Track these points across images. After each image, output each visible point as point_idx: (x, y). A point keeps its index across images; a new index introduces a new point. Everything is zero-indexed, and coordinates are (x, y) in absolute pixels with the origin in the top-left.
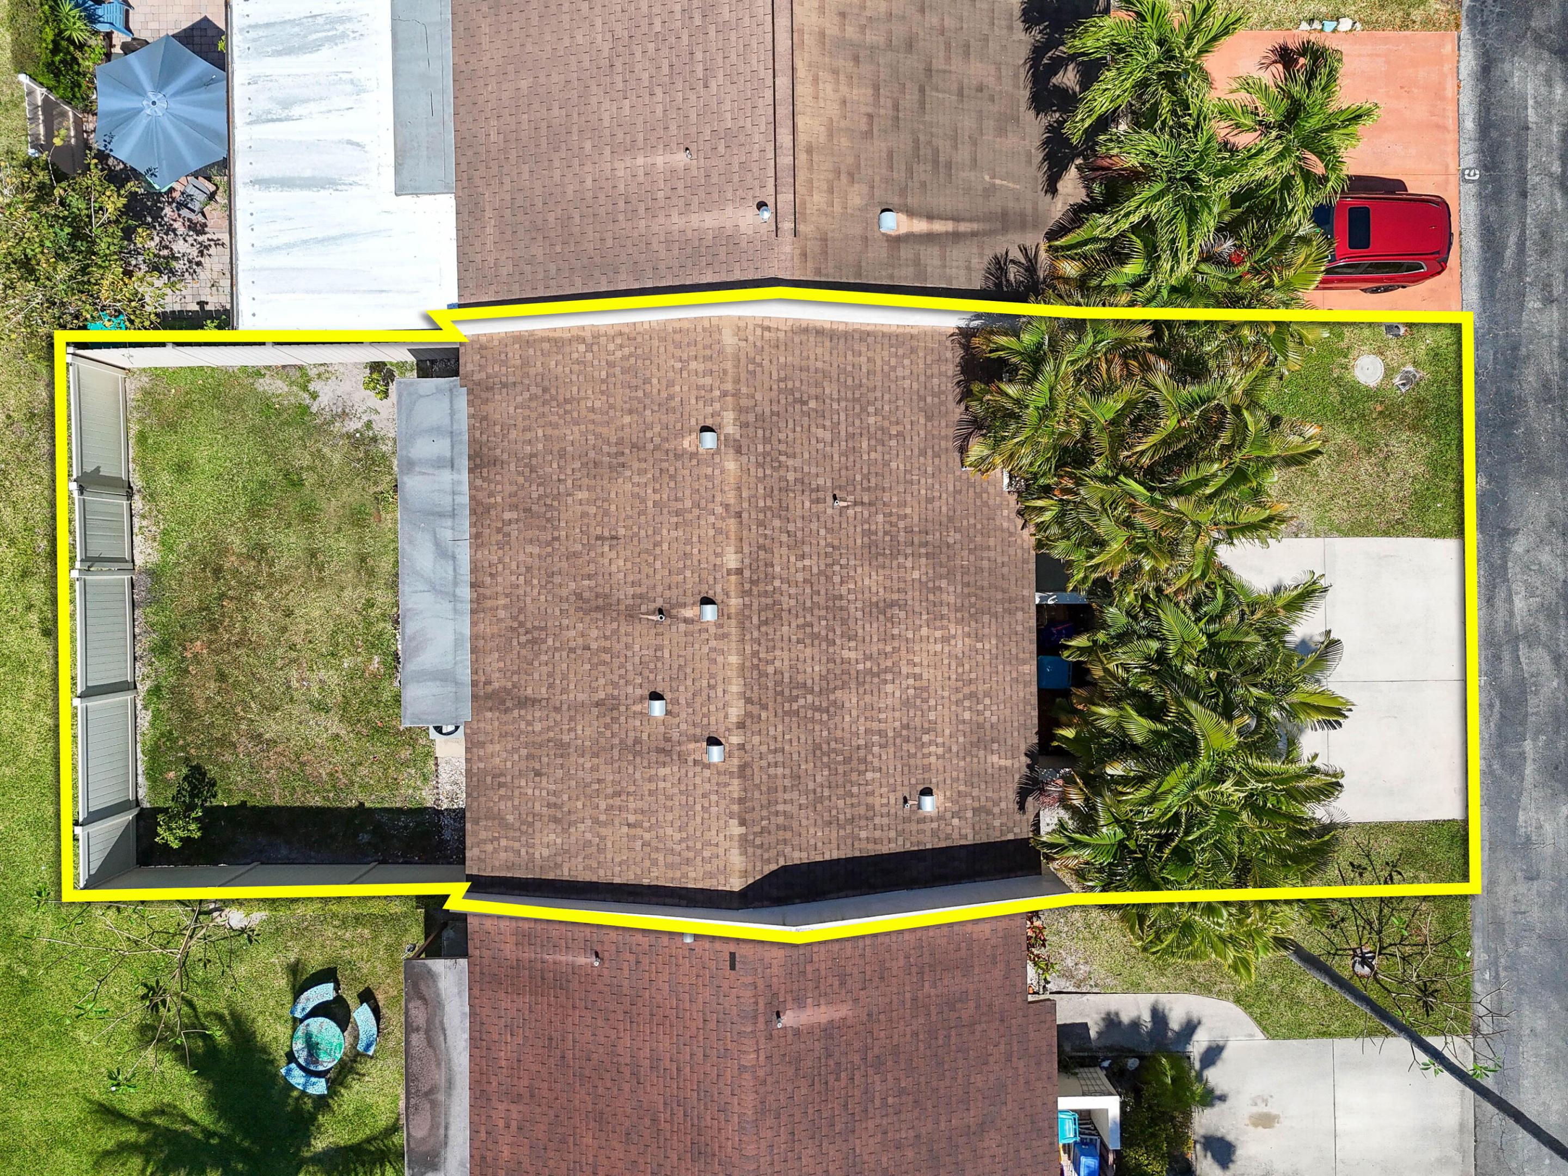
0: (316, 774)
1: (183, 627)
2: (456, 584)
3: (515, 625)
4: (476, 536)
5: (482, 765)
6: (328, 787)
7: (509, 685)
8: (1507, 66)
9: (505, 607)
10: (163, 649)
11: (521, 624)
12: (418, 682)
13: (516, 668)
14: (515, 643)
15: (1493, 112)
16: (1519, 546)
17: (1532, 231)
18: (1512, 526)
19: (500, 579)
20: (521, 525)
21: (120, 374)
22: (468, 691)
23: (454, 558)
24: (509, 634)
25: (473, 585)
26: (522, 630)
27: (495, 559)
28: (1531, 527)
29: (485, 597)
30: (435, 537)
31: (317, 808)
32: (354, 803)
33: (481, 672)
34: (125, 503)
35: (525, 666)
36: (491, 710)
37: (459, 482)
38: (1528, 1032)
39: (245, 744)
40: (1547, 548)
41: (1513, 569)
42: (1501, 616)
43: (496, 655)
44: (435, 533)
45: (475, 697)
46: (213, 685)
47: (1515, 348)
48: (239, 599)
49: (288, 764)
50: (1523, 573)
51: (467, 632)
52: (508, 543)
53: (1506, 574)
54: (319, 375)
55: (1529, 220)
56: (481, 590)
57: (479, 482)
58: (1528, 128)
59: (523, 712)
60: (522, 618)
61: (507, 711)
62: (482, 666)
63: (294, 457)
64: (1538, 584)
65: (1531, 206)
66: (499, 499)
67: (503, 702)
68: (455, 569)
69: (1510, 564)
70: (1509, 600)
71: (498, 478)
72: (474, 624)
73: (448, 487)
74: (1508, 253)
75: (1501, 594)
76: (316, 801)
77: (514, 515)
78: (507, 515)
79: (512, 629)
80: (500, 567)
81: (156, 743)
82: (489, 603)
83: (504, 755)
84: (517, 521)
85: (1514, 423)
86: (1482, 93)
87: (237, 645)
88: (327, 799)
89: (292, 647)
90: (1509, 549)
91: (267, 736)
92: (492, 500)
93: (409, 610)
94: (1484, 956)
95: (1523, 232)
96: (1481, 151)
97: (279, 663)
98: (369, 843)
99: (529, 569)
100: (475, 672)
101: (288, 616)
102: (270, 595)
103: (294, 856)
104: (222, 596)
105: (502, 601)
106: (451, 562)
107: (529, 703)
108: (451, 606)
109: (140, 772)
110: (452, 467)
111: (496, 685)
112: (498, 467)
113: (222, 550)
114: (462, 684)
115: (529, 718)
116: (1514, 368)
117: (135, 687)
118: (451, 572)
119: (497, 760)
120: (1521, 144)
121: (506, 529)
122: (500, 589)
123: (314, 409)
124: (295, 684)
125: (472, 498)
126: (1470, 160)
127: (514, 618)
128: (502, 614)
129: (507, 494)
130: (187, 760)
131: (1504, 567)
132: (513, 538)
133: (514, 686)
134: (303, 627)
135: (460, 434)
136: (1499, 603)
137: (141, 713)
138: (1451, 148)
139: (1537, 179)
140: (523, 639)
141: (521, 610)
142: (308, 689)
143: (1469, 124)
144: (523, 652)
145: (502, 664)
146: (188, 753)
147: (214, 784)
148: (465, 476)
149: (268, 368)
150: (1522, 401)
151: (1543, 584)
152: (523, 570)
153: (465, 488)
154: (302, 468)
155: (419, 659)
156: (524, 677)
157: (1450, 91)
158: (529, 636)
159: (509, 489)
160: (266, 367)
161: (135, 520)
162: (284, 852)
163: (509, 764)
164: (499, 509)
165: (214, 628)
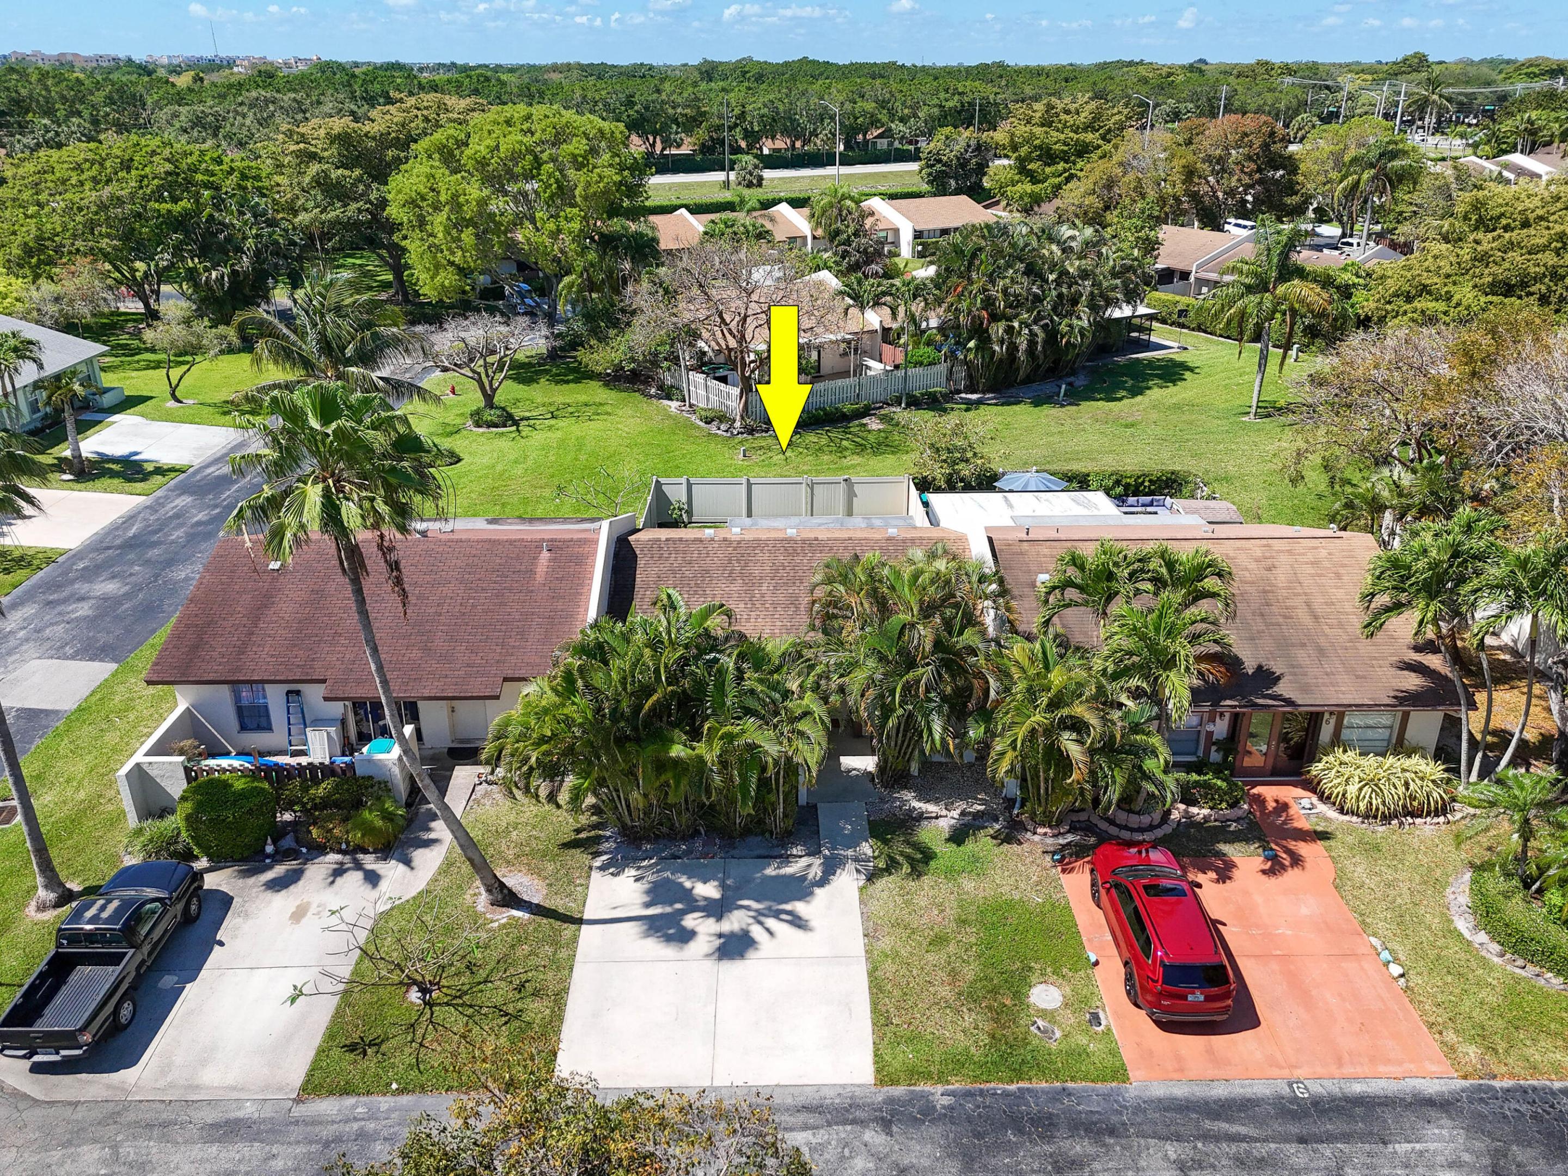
8: (1445, 1121)
15: (1385, 1109)
16: (873, 1136)
17: (1261, 1150)
18: (895, 1129)
28: (897, 1148)
38: (274, 1151)
40: (871, 1165)
41: (844, 1131)
42: (786, 1119)
47: (1112, 1132)
50: (839, 1140)
53: (837, 1124)
55: (1273, 1146)
58: (1385, 1143)
64: (826, 1156)
65: (1291, 1148)
69: (849, 1128)
70: (805, 1127)
74: (1224, 1126)
75: (812, 1119)
85: (1020, 1131)
86: (1403, 1099)
90: (867, 1127)
94: (384, 1107)
95: (1256, 1140)
96: (1333, 1099)
116: (1086, 1130)
120: (1364, 1137)
126: (1317, 1088)
131: (845, 1122)
136: (802, 1118)
138: (1320, 1071)
139: (1328, 1153)
143: (1357, 1088)
150: (1050, 1139)
151: (827, 1162)
157: (1382, 1069)
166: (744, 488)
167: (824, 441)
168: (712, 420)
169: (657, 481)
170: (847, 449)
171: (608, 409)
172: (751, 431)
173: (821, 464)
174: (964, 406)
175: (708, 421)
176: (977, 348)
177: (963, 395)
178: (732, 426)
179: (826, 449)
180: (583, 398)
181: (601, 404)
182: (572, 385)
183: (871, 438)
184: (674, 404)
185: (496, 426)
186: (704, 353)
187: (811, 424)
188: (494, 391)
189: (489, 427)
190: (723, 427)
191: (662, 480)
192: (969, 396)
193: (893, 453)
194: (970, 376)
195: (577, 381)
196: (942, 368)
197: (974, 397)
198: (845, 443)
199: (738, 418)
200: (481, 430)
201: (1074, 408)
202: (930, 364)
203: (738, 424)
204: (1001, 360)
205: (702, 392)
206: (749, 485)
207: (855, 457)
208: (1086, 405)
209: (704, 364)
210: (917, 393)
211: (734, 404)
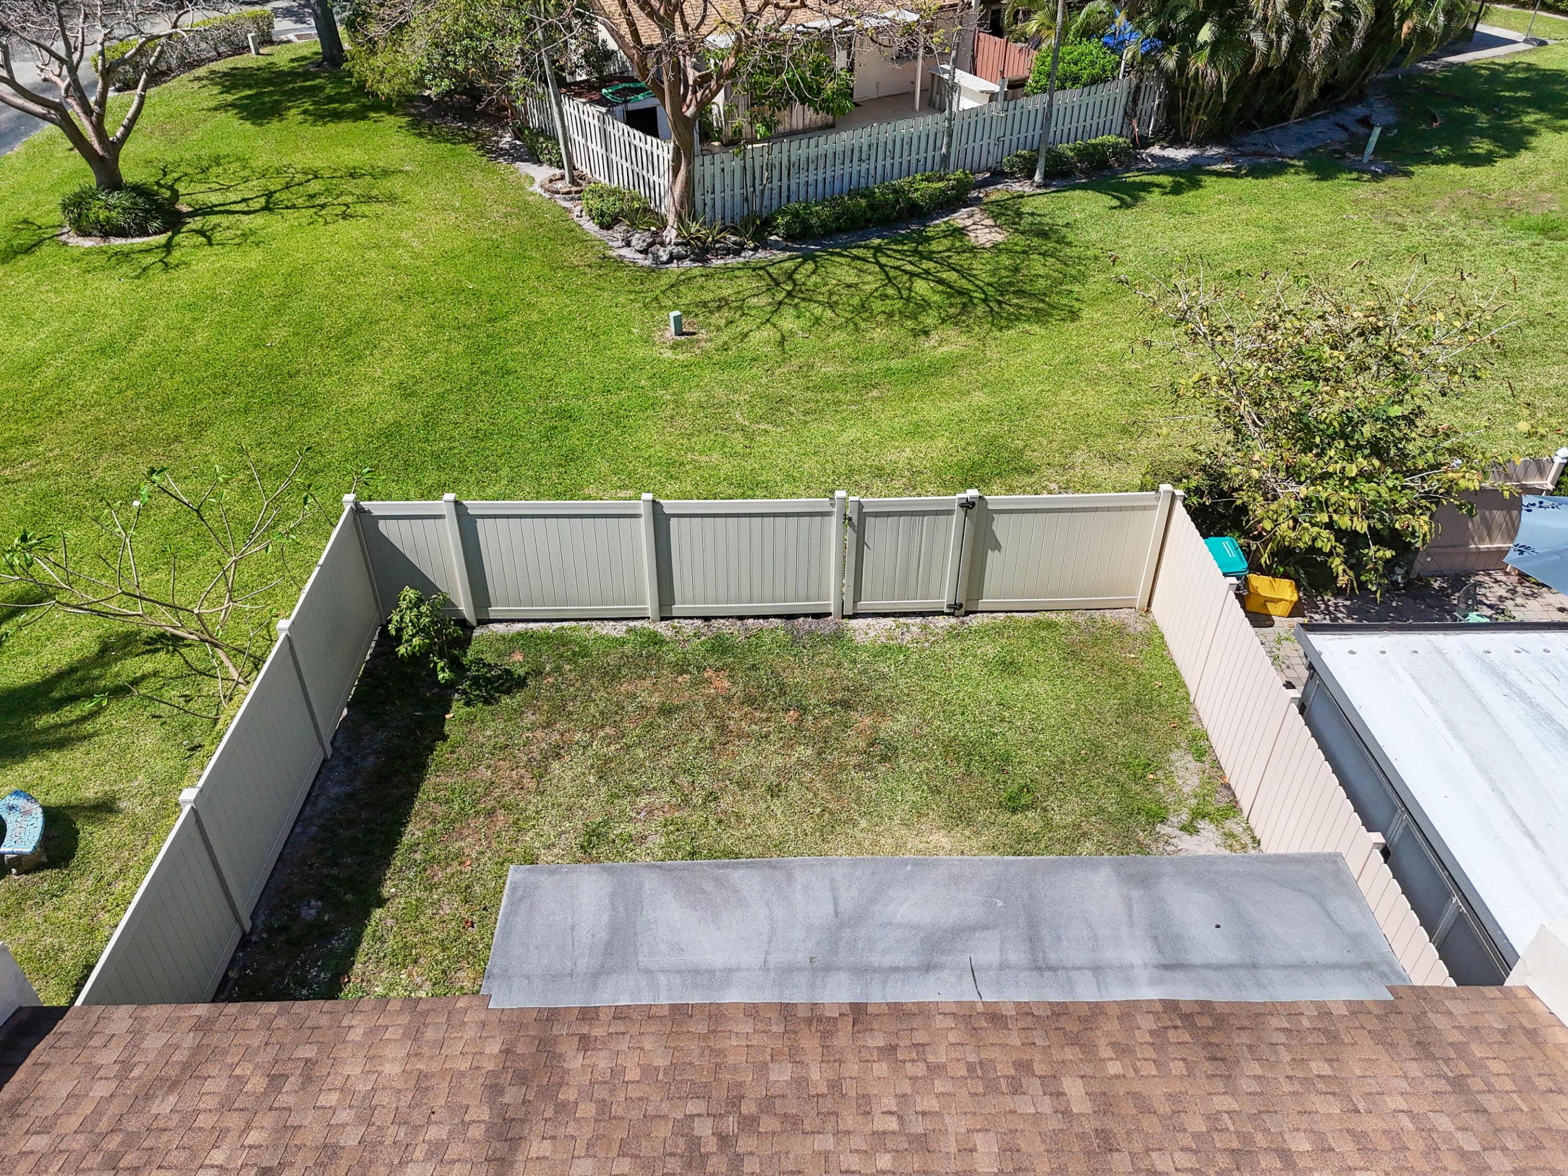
0: (466, 832)
1: (754, 667)
2: (861, 971)
3: (748, 1108)
4: (995, 1016)
5: (356, 1035)
6: (436, 851)
7: (568, 1094)
9: (801, 1082)
10: (720, 646)
11: (749, 1124)
12: (613, 895)
13: (617, 1110)
14: (694, 1107)
19: (881, 1068)
20: (1055, 1123)
21: (1140, 599)
22: (574, 1000)
23: (928, 968)
24: (720, 1093)
25: (858, 1011)
26: (730, 1124)
27: (939, 1056)
29: (826, 1035)
30: (974, 928)
31: (400, 835)
32: (388, 890)
33: (620, 1027)
34: (944, 602)
35: (619, 1135)
36: (507, 1051)
37: (1129, 982)
39: (546, 739)
43: (661, 1061)
44: (985, 927)
45: (551, 1016)
46: (656, 699)
48: (799, 729)
49: (497, 793)
51: (732, 996)
52: (991, 1088)
54: (1230, 835)
56: (846, 1027)
57: (1147, 1023)
59: (476, 1132)
60: (768, 1124)
61: (494, 1090)
62: (635, 1030)
63: (1063, 801)
66: (1114, 1068)
67: (522, 1079)
68: (896, 969)
71: (1177, 1068)
72: (752, 1011)
73: (1109, 955)
76: (413, 832)
77: (1079, 1103)
78: (1073, 1088)
79: (735, 1102)
80: (919, 1070)
81: (571, 641)
82: (810, 1043)
83: (363, 1087)
84: (1066, 1113)
87: (722, 728)
88: (413, 848)
89: (712, 797)
91: (555, 765)
92: (1106, 1053)
93: (790, 877)
97: (684, 780)
98: (295, 917)
99: (921, 1143)
100: (620, 1014)
101: (769, 789)
102: (807, 766)
103: (322, 803)
104: (803, 710)
105: (817, 1075)
106: (914, 961)
107: (501, 1148)
108: (801, 957)
109: (531, 625)
110: (1166, 967)
111: (575, 1062)
112: (1208, 1067)
113: (881, 708)
114: (594, 986)
115: (454, 1151)
117: (663, 619)
118: (890, 960)
119: (353, 1069)
121: (1034, 1086)
122: (852, 1068)
123: (1162, 829)
124: (643, 801)
125: (1098, 1009)
127: (768, 1104)
128: (781, 1074)
129: (1138, 1087)
130: (538, 673)
132: (1009, 1102)
133: (562, 1107)
134: (749, 810)
135: (1260, 985)
137: (622, 627)
140: (704, 1129)
141: (793, 1123)
142: (631, 819)
144: (663, 1130)
145: (633, 1074)
146: (549, 674)
147: (487, 702)
148: (1149, 993)
149: (1218, 766)
152: (918, 1126)
153: (1117, 993)
154: (1045, 810)
155: (669, 897)
156: (587, 1132)
158: (711, 1145)
159: (1157, 1092)
160: (1216, 761)
161: (919, 620)
162: (334, 791)
163: (330, 1099)
164: (1088, 1069)
165: (749, 700)
166: (643, 529)
167: (871, 282)
168: (616, 220)
169: (358, 511)
170: (925, 305)
171: (396, 185)
172: (701, 252)
173: (868, 356)
174: (1165, 180)
175: (607, 222)
176: (1216, 46)
177: (1156, 150)
178: (657, 240)
179: (877, 306)
180: (354, 156)
181: (385, 173)
182: (345, 126)
183: (981, 269)
184: (541, 173)
185: (122, 233)
186: (609, 55)
187: (839, 230)
188: (114, 147)
189: (106, 235)
190: (638, 240)
191: (375, 507)
192: (1171, 153)
193: (1040, 316)
194: (1170, 108)
195: (358, 115)
196: (1119, 89)
197: (1181, 154)
198: (921, 287)
199: (671, 219)
200: (88, 243)
201: (1401, 182)
202: (1095, 81)
203: (670, 234)
204: (1266, 71)
205: (597, 148)
206: (660, 520)
207: (950, 332)
208: (1425, 173)
209: (605, 81)
210: (1065, 148)
211: (665, 182)
